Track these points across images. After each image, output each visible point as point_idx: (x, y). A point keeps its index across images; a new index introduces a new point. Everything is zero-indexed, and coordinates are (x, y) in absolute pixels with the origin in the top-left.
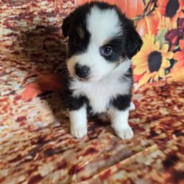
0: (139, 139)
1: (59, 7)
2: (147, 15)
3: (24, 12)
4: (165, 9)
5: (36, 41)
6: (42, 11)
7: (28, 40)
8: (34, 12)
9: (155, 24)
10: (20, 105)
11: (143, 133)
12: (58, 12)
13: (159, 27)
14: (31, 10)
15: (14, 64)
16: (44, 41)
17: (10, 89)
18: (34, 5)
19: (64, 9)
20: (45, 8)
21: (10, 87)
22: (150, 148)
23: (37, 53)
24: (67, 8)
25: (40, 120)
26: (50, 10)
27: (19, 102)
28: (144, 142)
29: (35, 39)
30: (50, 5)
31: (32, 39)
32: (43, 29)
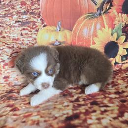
1: (29, 8)
2: (104, 13)
3: (7, 12)
4: (121, 8)
5: (16, 31)
6: (18, 12)
7: (10, 29)
8: (13, 12)
9: (112, 19)
10: (6, 69)
12: (28, 11)
14: (11, 11)
15: (4, 44)
16: (21, 31)
17: (2, 59)
18: (13, 8)
19: (33, 10)
20: (20, 9)
21: (2, 58)
23: (16, 38)
25: (17, 80)
26: (23, 11)
27: (6, 67)
29: (15, 29)
30: (23, 8)
31: (13, 29)
32: (20, 23)
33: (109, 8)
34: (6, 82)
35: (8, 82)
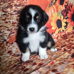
0: (60, 52)
1: (21, 2)
2: (53, 4)
3: (9, 5)
6: (15, 5)
8: (12, 5)
9: (57, 8)
10: (8, 46)
11: (61, 50)
12: (21, 4)
13: (59, 9)
15: (5, 28)
16: (17, 17)
18: (12, 2)
19: (23, 3)
20: (16, 3)
21: (4, 38)
22: (65, 54)
23: (14, 22)
24: (24, 3)
26: (18, 4)
27: (8, 44)
28: (62, 53)
29: (13, 16)
30: (18, 2)
31: (12, 16)
32: (16, 12)
33: (55, 2)
34: (11, 55)
35: (13, 54)
